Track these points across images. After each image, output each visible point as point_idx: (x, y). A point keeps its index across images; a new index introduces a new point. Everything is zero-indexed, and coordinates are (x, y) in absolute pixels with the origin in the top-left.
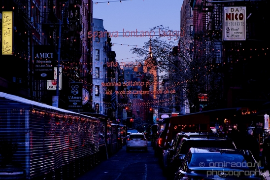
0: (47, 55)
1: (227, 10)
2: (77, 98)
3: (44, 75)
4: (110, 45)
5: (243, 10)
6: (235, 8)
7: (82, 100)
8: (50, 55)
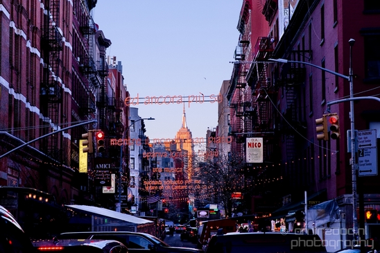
0: (105, 166)
1: (249, 140)
2: (123, 196)
3: (103, 182)
4: (144, 131)
5: (260, 140)
6: (255, 139)
7: (127, 198)
8: (108, 166)
